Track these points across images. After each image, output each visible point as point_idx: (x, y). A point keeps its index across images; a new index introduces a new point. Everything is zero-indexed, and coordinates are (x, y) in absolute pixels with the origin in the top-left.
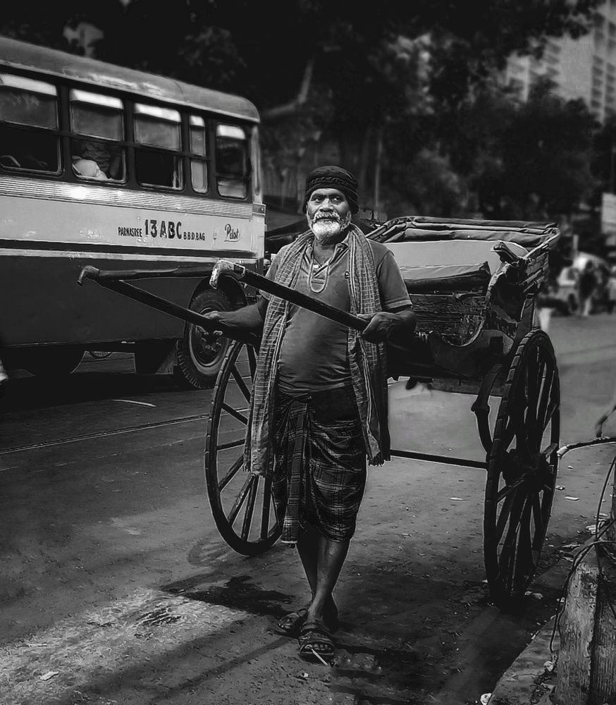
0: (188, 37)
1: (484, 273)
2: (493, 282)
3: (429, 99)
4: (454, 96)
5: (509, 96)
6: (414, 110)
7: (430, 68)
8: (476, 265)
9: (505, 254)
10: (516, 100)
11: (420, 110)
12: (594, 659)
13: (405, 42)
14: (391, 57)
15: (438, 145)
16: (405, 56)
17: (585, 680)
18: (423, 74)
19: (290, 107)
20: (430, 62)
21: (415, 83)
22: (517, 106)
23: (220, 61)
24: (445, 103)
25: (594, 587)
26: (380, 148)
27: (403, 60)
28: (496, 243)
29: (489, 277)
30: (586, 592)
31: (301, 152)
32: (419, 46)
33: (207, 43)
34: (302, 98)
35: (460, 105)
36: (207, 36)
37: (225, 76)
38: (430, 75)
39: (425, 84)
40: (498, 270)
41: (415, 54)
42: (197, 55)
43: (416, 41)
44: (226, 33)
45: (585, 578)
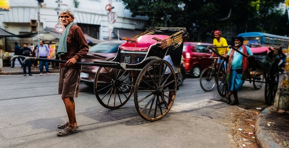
0: (204, 5)
1: (266, 51)
2: (268, 53)
3: (259, 14)
4: (265, 13)
5: (279, 12)
6: (255, 17)
7: (259, 8)
8: (265, 50)
9: (270, 49)
10: (281, 13)
11: (256, 17)
12: (279, 104)
13: (253, 2)
14: (250, 6)
15: (261, 24)
16: (253, 6)
17: (277, 106)
18: (257, 9)
19: (226, 18)
20: (260, 7)
21: (256, 11)
22: (281, 15)
23: (211, 10)
24: (263, 15)
25: (279, 94)
26: (247, 26)
27: (253, 7)
28: (269, 47)
29: (267, 52)
30: (278, 95)
31: (228, 27)
32: (257, 3)
33: (209, 6)
34: (229, 16)
35: (267, 15)
36: (208, 5)
37: (212, 13)
38: (259, 9)
39: (258, 11)
40: (269, 51)
41: (256, 5)
42: (206, 9)
43: (256, 2)
44: (213, 4)
45: (278, 93)
